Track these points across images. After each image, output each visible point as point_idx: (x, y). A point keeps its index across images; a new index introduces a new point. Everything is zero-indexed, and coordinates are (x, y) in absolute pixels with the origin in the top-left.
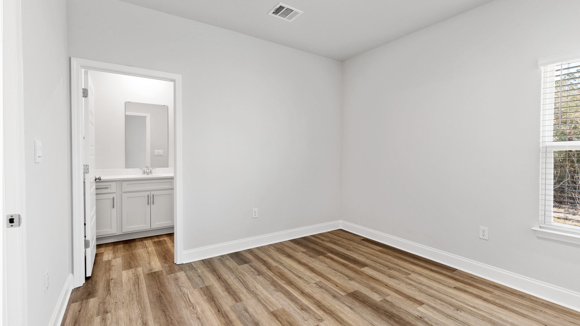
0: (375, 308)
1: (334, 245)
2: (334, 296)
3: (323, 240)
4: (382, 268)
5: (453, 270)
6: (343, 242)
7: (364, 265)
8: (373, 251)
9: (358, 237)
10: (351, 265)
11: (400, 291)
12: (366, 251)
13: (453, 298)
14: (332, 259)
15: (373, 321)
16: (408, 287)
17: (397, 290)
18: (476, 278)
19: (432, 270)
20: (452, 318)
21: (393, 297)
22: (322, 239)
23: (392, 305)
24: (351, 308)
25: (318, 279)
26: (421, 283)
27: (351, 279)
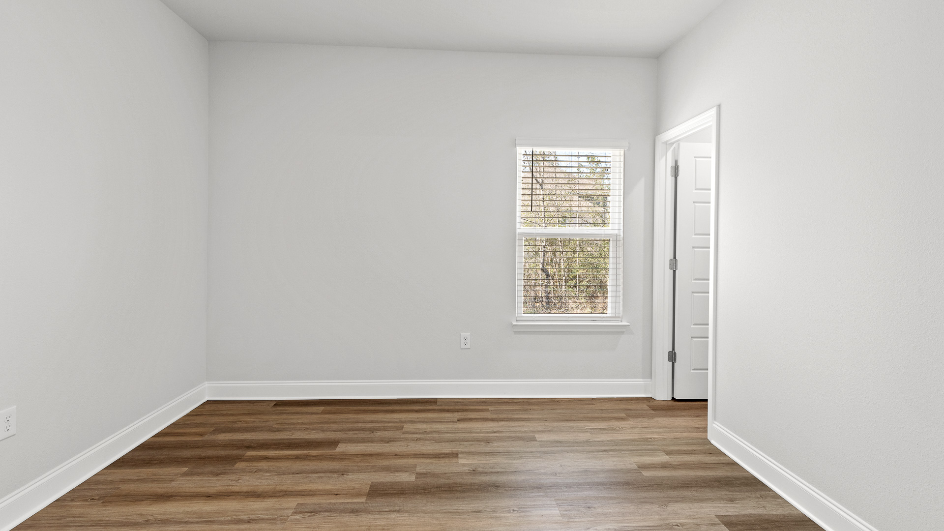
0: (423, 491)
1: (237, 434)
2: (355, 512)
3: (201, 435)
4: (361, 435)
5: (434, 401)
6: (248, 422)
7: (334, 443)
8: (314, 416)
9: (262, 404)
10: (314, 452)
11: (419, 453)
12: (306, 421)
13: (471, 432)
14: (266, 458)
15: (442, 508)
16: (421, 443)
17: (415, 455)
18: (460, 401)
19: (417, 411)
20: (495, 454)
21: (423, 466)
22: (194, 433)
23: (434, 475)
24: (398, 511)
25: (292, 503)
26: (426, 432)
27: (343, 473)
